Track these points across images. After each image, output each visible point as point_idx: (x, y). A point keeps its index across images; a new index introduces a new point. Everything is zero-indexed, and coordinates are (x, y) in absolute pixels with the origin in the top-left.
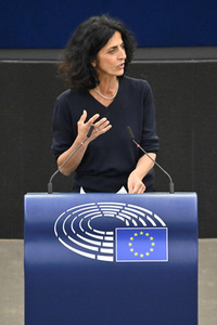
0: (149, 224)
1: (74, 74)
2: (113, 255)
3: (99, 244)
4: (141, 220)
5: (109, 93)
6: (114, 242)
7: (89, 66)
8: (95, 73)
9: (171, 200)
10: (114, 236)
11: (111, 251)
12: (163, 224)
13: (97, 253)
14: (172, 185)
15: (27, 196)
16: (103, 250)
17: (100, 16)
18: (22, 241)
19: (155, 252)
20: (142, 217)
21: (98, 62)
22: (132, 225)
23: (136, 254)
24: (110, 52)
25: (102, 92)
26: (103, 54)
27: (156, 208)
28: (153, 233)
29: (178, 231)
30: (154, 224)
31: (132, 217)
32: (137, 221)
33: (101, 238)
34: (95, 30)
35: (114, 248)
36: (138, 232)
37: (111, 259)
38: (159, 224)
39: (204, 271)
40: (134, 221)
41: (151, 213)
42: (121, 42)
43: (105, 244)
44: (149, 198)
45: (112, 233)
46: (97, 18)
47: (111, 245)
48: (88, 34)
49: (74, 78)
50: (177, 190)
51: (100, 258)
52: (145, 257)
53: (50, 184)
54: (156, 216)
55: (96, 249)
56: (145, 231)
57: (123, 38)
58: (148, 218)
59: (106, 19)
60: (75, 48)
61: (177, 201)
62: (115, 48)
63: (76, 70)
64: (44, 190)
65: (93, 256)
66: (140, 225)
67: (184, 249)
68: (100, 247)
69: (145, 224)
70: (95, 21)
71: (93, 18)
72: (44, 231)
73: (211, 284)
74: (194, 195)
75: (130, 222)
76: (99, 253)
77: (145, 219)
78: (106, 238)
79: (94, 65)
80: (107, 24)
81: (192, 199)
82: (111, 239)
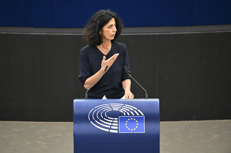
0: (135, 114)
1: (92, 37)
2: (118, 130)
3: (111, 124)
4: (131, 112)
5: (107, 48)
6: (118, 123)
7: (99, 33)
8: (101, 37)
9: (146, 102)
10: (118, 120)
11: (117, 128)
12: (143, 114)
13: (109, 129)
14: (147, 95)
15: (75, 101)
16: (112, 127)
17: (106, 10)
18: (73, 123)
19: (138, 128)
21: (103, 32)
22: (127, 115)
23: (129, 129)
24: (109, 27)
26: (105, 28)
27: (139, 106)
29: (150, 118)
30: (138, 114)
31: (127, 111)
32: (129, 113)
33: (112, 121)
34: (103, 16)
35: (118, 126)
36: (130, 118)
37: (116, 132)
38: (140, 114)
39: (163, 138)
40: (128, 113)
41: (136, 109)
42: (115, 23)
43: (113, 124)
44: (136, 102)
45: (117, 119)
46: (104, 11)
47: (117, 125)
48: (99, 17)
50: (149, 97)
51: (111, 131)
52: (133, 131)
53: (86, 95)
54: (139, 110)
55: (109, 127)
56: (133, 118)
58: (135, 111)
59: (108, 11)
60: (92, 24)
61: (149, 103)
62: (112, 25)
63: (92, 35)
64: (83, 97)
65: (107, 130)
66: (131, 115)
67: (153, 127)
68: (111, 126)
69: (133, 114)
70: (103, 12)
71: (102, 11)
72: (83, 118)
73: (166, 144)
74: (157, 100)
75: (126, 113)
76: (111, 129)
77: (133, 112)
78: (114, 121)
79: (100, 33)
80: (109, 14)
81: (157, 102)
82: (117, 122)
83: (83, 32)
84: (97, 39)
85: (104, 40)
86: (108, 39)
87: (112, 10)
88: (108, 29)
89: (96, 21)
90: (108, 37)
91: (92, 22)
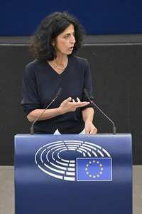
0: (99, 156)
1: (41, 50)
2: (75, 176)
3: (65, 169)
4: (93, 152)
5: (61, 65)
6: (75, 167)
9: (114, 139)
10: (75, 163)
11: (73, 174)
12: (109, 155)
13: (64, 175)
14: (115, 128)
15: (16, 136)
16: (68, 173)
17: (62, 12)
18: (13, 167)
19: (103, 174)
20: (94, 150)
21: (56, 43)
22: (87, 156)
23: (90, 176)
24: (65, 37)
25: (57, 63)
26: (60, 38)
27: (103, 144)
28: (101, 161)
29: (119, 160)
30: (103, 155)
31: (88, 151)
32: (91, 153)
33: (67, 165)
34: (57, 21)
35: (75, 172)
36: (92, 160)
37: (73, 179)
38: (106, 155)
39: (137, 188)
40: (89, 154)
41: (100, 148)
43: (69, 169)
44: (100, 138)
45: (74, 162)
46: (60, 13)
47: (74, 169)
48: (52, 23)
49: (40, 52)
50: (118, 132)
51: (66, 178)
52: (97, 178)
53: (32, 129)
54: (104, 150)
55: (63, 172)
56: (96, 160)
57: (76, 29)
58: (99, 151)
59: (65, 14)
60: (43, 32)
61: (118, 139)
62: (69, 34)
65: (61, 177)
66: (93, 156)
67: (123, 172)
68: (66, 171)
69: (96, 156)
70: (58, 15)
71: (57, 13)
72: (28, 160)
74: (129, 136)
75: (86, 154)
76: (65, 175)
77: (96, 152)
78: (70, 165)
79: (53, 44)
80: (66, 18)
82: (74, 165)
83: (31, 42)
84: (49, 52)
85: (58, 54)
86: (63, 54)
87: (70, 13)
88: (64, 40)
89: (48, 28)
90: (63, 51)
91: (43, 29)
